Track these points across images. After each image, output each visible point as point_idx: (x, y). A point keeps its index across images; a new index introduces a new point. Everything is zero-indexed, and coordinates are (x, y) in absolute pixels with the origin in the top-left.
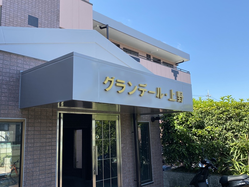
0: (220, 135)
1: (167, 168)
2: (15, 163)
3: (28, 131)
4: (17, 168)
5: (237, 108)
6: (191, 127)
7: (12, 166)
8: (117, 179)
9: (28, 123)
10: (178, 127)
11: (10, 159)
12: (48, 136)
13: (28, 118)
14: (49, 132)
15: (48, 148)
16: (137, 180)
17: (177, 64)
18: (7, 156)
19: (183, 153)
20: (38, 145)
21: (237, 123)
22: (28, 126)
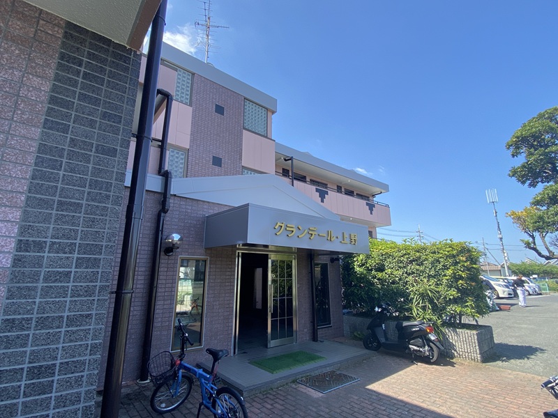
0: (400, 280)
1: (348, 313)
2: (195, 300)
3: (210, 268)
4: (197, 306)
5: (418, 252)
6: (371, 270)
7: (192, 304)
8: (292, 319)
9: (210, 261)
10: (357, 269)
11: (190, 296)
12: (228, 273)
13: (211, 257)
14: (229, 270)
15: (227, 284)
16: (313, 322)
17: (373, 196)
18: (188, 294)
19: (362, 296)
20: (219, 281)
21: (418, 267)
22: (210, 264)
